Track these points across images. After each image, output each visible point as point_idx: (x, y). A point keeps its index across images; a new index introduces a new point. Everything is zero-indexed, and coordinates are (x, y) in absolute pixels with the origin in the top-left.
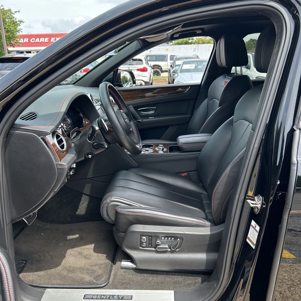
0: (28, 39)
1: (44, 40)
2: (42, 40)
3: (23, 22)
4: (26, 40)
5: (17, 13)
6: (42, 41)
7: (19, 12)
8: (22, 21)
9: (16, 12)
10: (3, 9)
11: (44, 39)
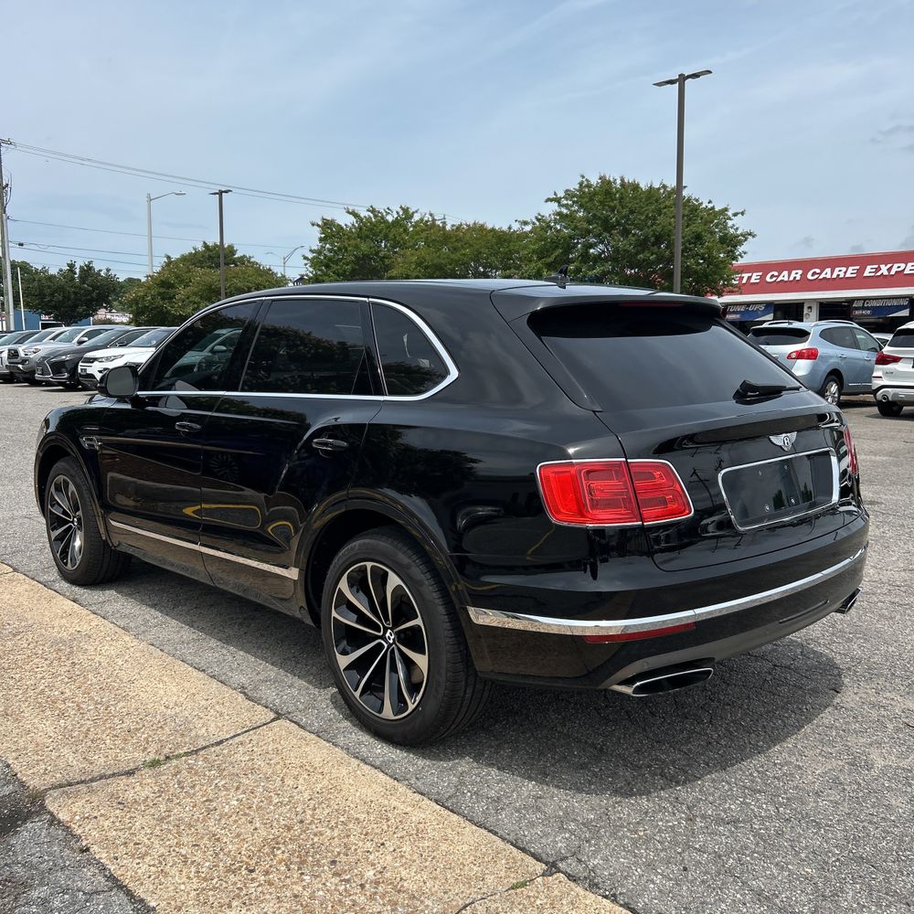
0: (800, 272)
1: (845, 273)
2: (839, 272)
3: (753, 237)
4: (797, 274)
5: (740, 215)
6: (838, 275)
7: (743, 213)
8: (750, 234)
9: (735, 215)
10: (713, 208)
11: (844, 269)
